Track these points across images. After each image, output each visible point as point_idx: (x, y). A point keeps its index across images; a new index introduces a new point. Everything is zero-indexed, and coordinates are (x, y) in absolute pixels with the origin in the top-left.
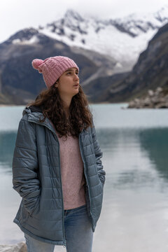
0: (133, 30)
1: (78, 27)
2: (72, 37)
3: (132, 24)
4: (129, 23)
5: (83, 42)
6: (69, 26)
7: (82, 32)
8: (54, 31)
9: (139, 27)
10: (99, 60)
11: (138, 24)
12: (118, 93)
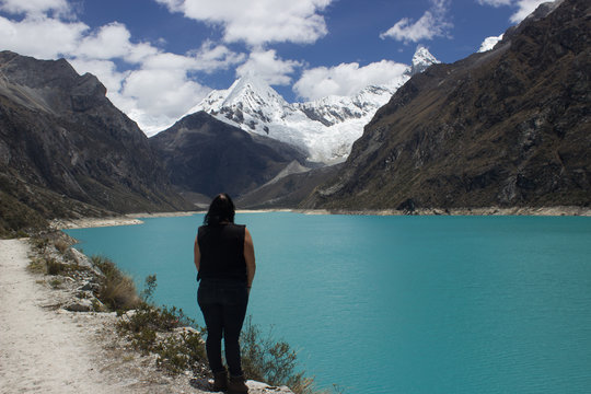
0: (326, 117)
1: (260, 113)
2: (252, 125)
3: (325, 110)
4: (321, 108)
5: (267, 130)
6: (248, 112)
7: (263, 118)
8: (229, 117)
9: (334, 114)
10: (287, 152)
11: (333, 109)
12: (331, 195)
